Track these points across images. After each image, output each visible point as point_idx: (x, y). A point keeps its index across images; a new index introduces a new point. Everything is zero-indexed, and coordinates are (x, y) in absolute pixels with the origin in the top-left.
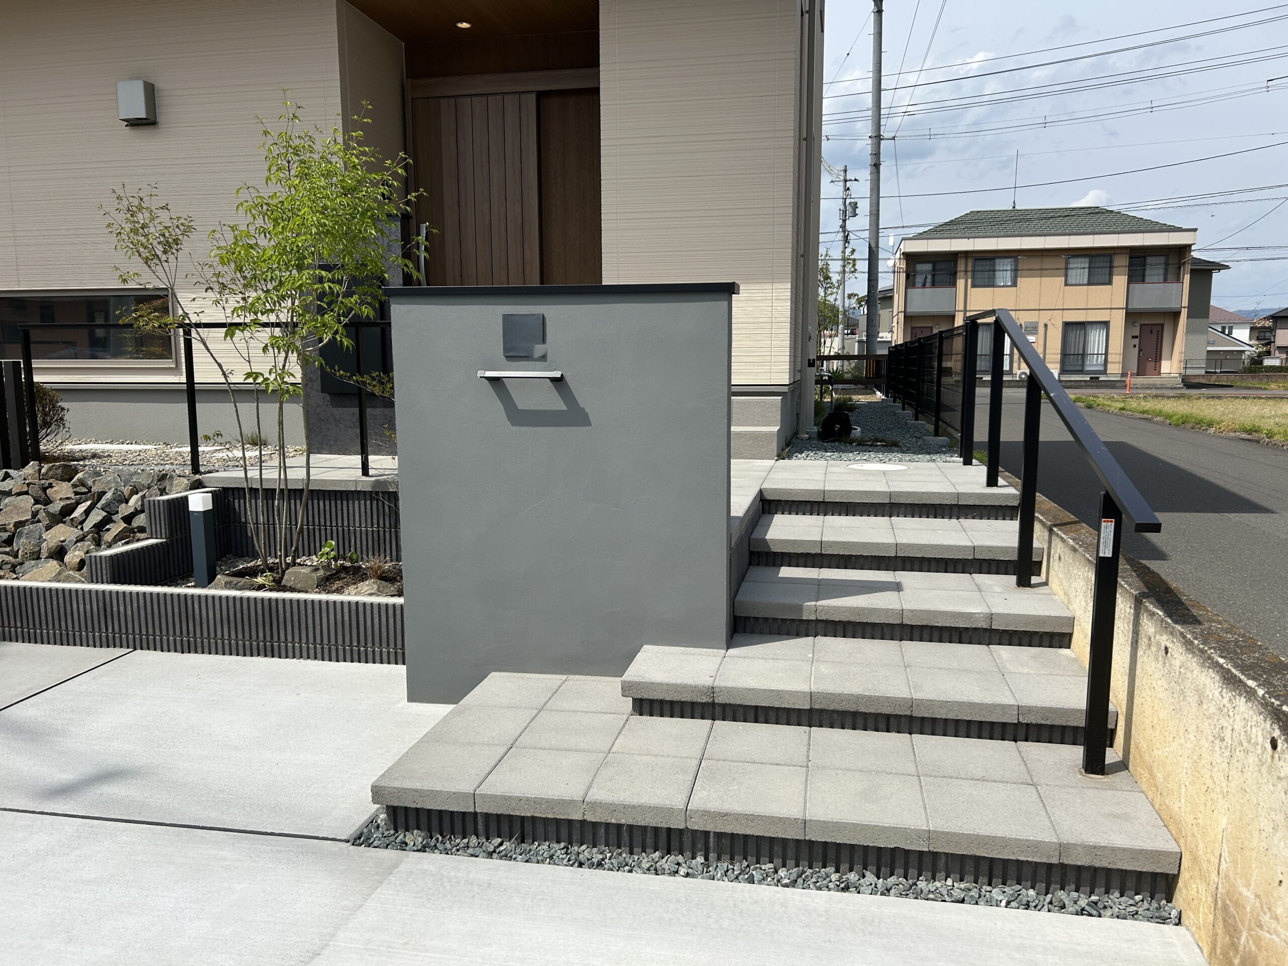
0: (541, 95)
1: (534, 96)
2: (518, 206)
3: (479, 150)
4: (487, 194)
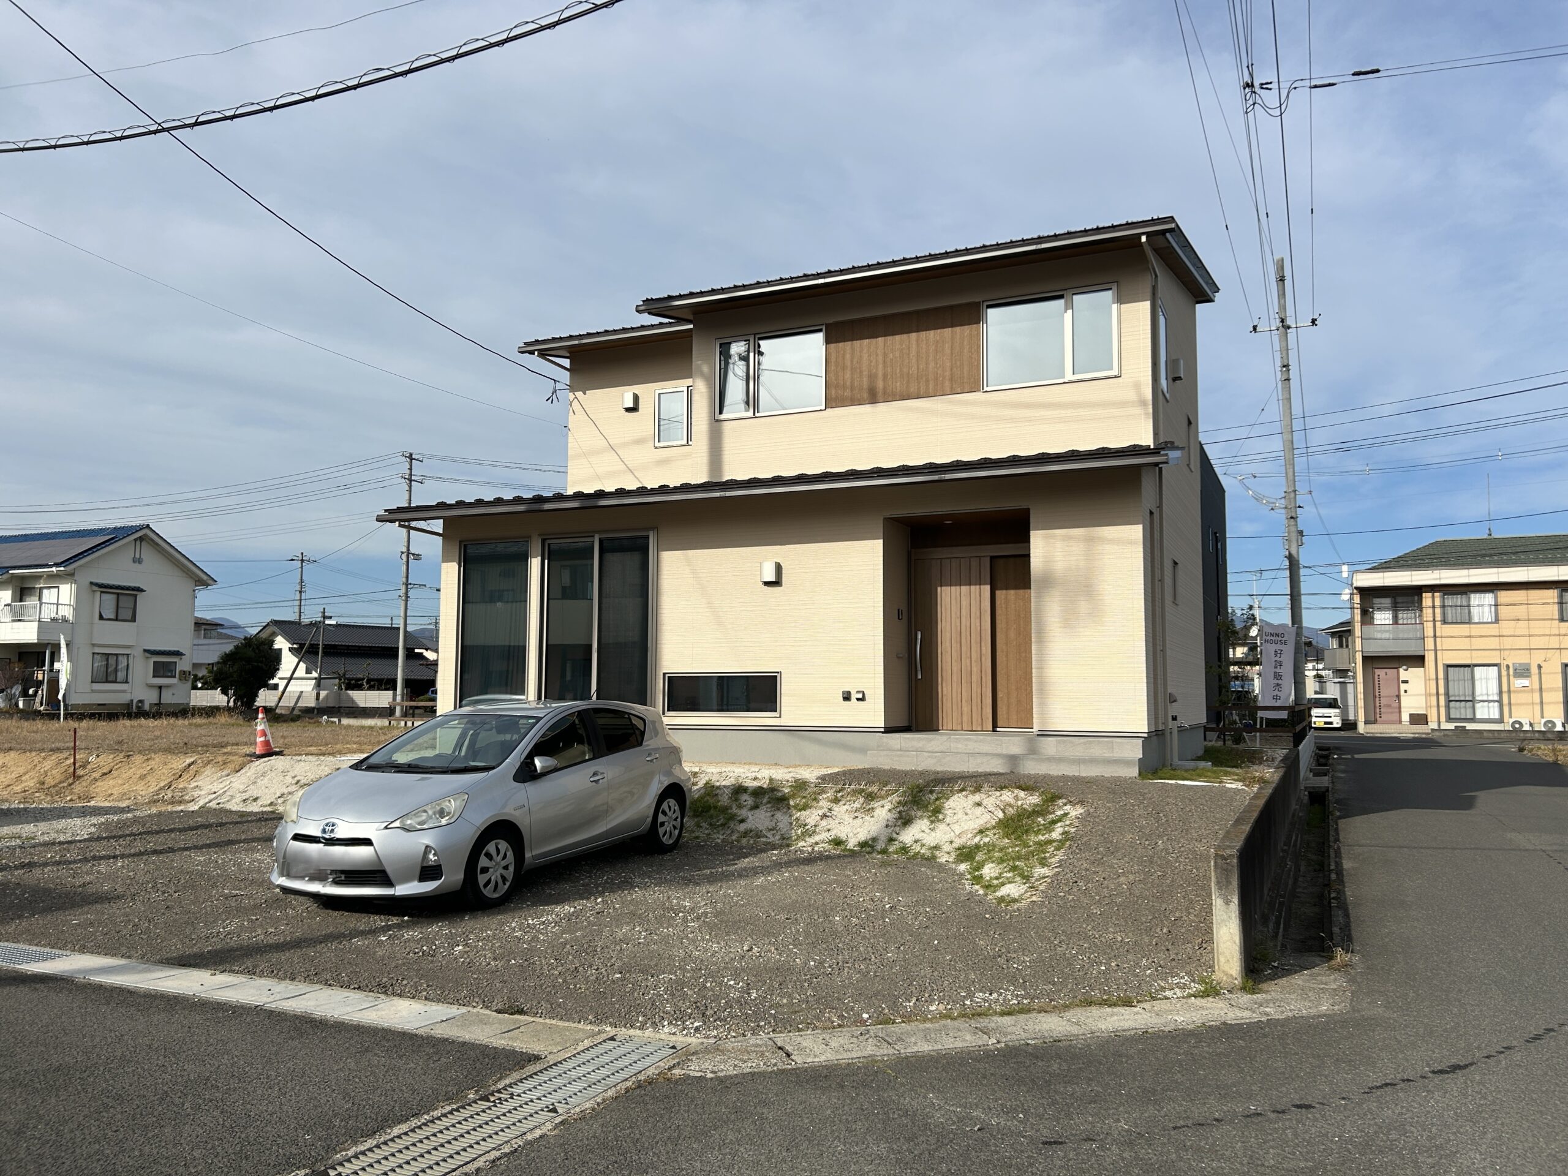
0: (992, 558)
1: (989, 558)
2: (978, 621)
3: (955, 589)
4: (958, 613)
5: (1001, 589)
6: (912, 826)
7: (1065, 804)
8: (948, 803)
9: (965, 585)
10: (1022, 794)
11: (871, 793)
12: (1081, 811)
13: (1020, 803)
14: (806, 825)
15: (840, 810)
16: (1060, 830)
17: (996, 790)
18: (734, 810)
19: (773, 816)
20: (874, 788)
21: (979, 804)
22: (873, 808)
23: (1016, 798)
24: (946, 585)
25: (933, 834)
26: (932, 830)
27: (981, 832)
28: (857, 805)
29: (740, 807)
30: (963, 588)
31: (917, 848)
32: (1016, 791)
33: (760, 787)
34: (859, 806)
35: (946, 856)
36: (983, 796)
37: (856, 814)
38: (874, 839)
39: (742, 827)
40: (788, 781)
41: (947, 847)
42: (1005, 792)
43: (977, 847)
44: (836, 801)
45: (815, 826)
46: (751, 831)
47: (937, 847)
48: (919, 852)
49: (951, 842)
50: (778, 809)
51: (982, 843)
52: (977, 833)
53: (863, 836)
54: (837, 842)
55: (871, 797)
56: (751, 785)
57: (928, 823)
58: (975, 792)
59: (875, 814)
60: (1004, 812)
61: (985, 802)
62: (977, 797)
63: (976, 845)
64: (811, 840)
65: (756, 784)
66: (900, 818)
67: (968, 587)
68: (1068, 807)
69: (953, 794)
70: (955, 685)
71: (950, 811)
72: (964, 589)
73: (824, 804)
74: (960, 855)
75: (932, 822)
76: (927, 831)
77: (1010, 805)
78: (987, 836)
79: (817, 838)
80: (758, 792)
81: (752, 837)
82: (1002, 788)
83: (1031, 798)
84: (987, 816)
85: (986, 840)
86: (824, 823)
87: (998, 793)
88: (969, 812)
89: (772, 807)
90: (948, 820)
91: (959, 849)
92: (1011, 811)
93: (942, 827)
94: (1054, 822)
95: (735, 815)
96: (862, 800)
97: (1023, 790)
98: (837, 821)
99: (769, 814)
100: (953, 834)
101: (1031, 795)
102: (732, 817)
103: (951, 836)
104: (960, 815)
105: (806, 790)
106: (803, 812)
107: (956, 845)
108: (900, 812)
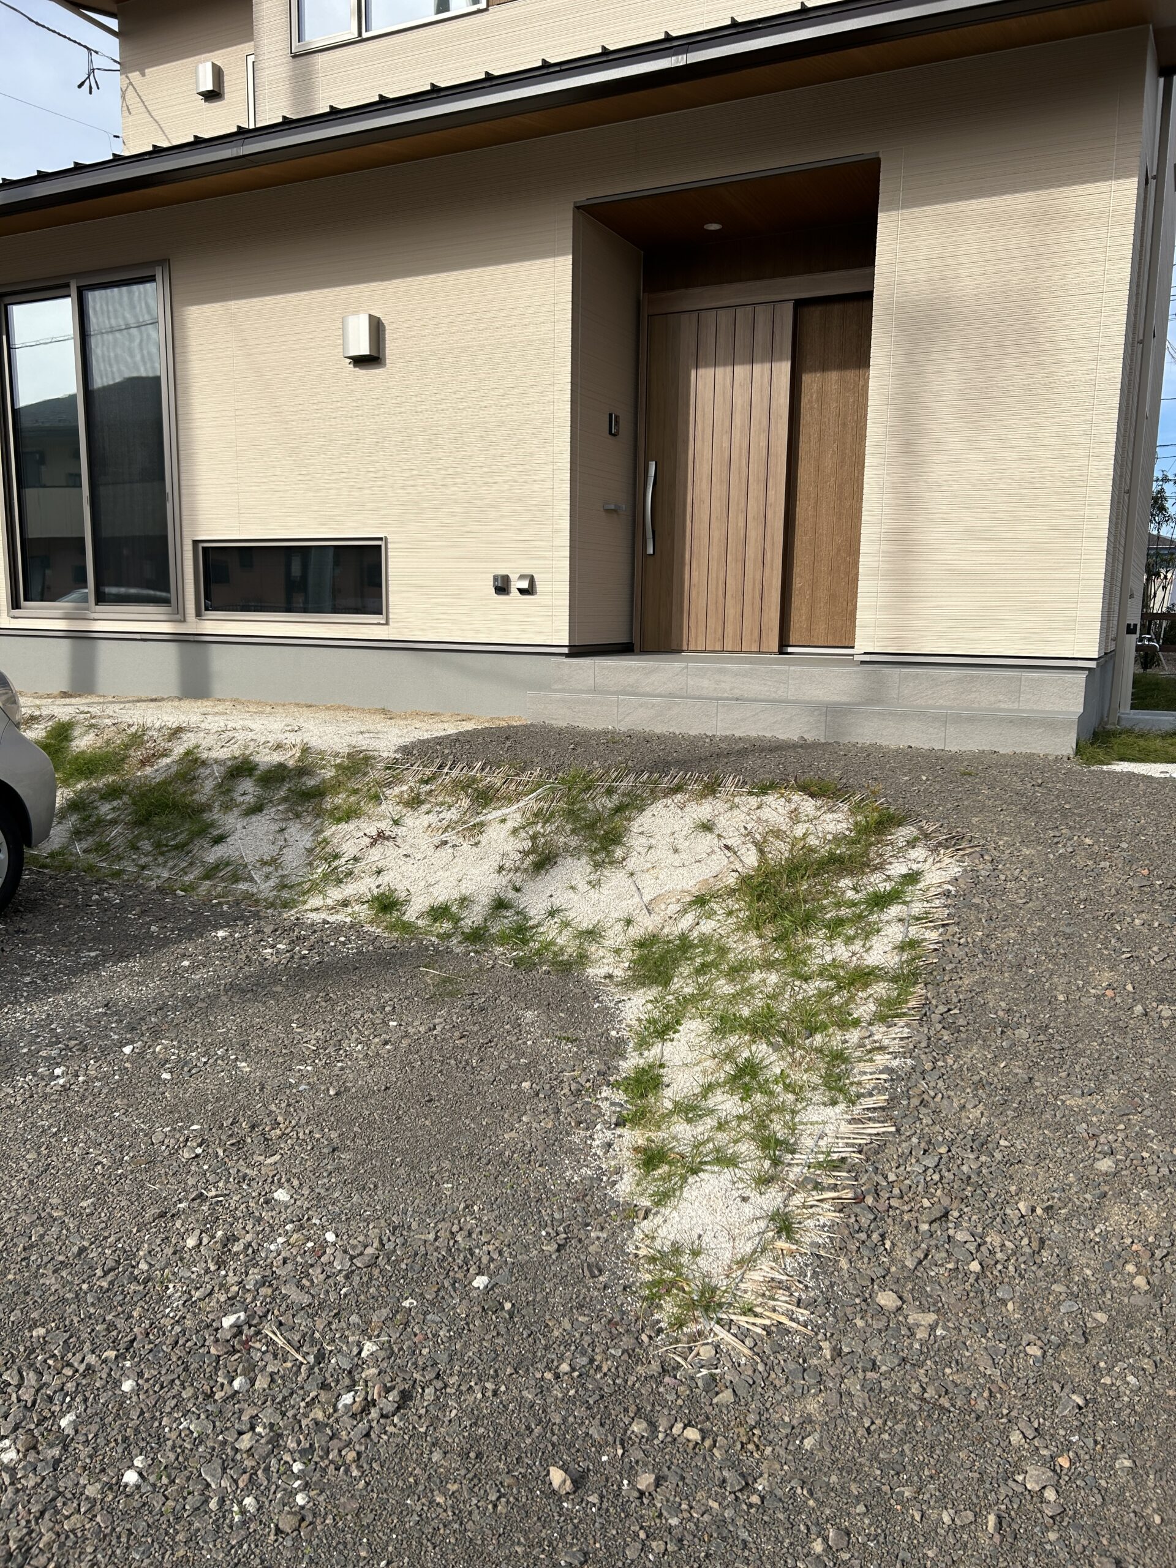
0: (798, 303)
1: (791, 305)
2: (763, 437)
3: (722, 373)
4: (728, 424)
5: (813, 370)
6: (553, 872)
7: (912, 844)
8: (640, 820)
9: (743, 363)
10: (808, 805)
11: (489, 787)
12: (955, 870)
13: (800, 830)
14: (336, 857)
15: (417, 822)
16: (894, 933)
17: (750, 793)
18: (215, 815)
19: (282, 830)
20: (495, 779)
21: (707, 827)
22: (482, 824)
23: (795, 816)
24: (706, 366)
25: (594, 895)
26: (594, 885)
27: (700, 901)
28: (452, 815)
29: (227, 808)
30: (738, 369)
31: (550, 931)
32: (796, 797)
33: (281, 766)
34: (455, 818)
35: (610, 958)
36: (721, 806)
37: (444, 837)
38: (465, 901)
39: (214, 854)
40: (337, 755)
41: (615, 936)
42: (770, 799)
43: (684, 945)
44: (414, 802)
45: (356, 859)
46: (228, 864)
47: (592, 934)
48: (552, 943)
49: (629, 922)
50: (298, 816)
51: (695, 934)
52: (694, 903)
53: (442, 894)
54: (386, 904)
55: (485, 798)
56: (268, 759)
57: (589, 869)
58: (704, 797)
59: (484, 838)
60: (761, 851)
61: (722, 823)
62: (705, 810)
63: (683, 937)
64: (335, 894)
65: (276, 758)
66: (533, 850)
67: (748, 367)
68: (919, 853)
69: (655, 799)
70: (714, 565)
71: (643, 840)
72: (741, 371)
73: (389, 808)
74: (642, 961)
75: (597, 865)
76: (582, 886)
77: (778, 834)
78: (710, 915)
79: (349, 889)
80: (276, 776)
81: (222, 879)
82: (764, 790)
83: (829, 816)
84: (719, 862)
85: (707, 927)
86: (375, 854)
87: (754, 801)
88: (683, 845)
89: (287, 811)
90: (631, 864)
91: (641, 944)
92: (779, 851)
93: (615, 879)
94: (880, 901)
95: (212, 825)
96: (465, 803)
97: (812, 795)
98: (402, 852)
99: (275, 827)
100: (637, 899)
101: (831, 810)
102: (204, 830)
103: (630, 905)
104: (662, 853)
105: (365, 774)
106: (343, 826)
107: (635, 932)
108: (534, 838)
